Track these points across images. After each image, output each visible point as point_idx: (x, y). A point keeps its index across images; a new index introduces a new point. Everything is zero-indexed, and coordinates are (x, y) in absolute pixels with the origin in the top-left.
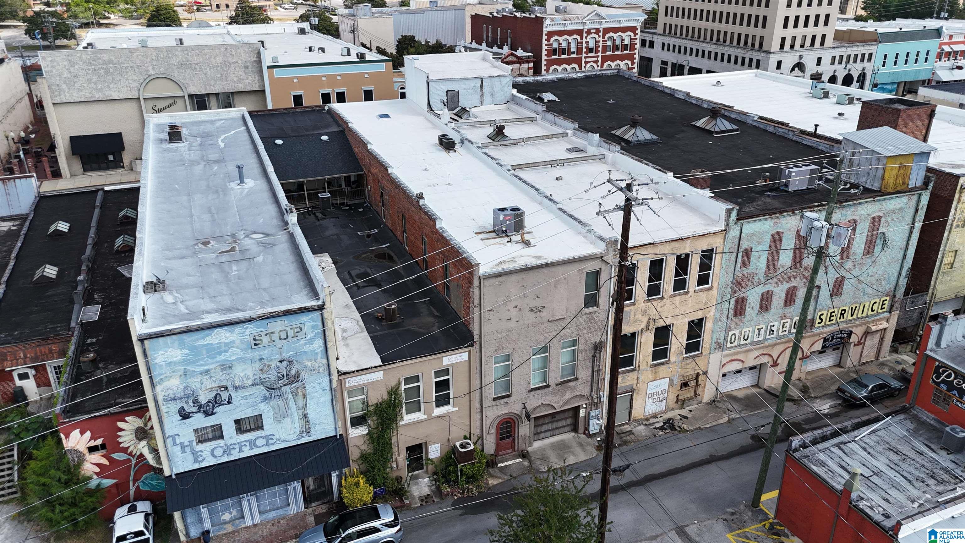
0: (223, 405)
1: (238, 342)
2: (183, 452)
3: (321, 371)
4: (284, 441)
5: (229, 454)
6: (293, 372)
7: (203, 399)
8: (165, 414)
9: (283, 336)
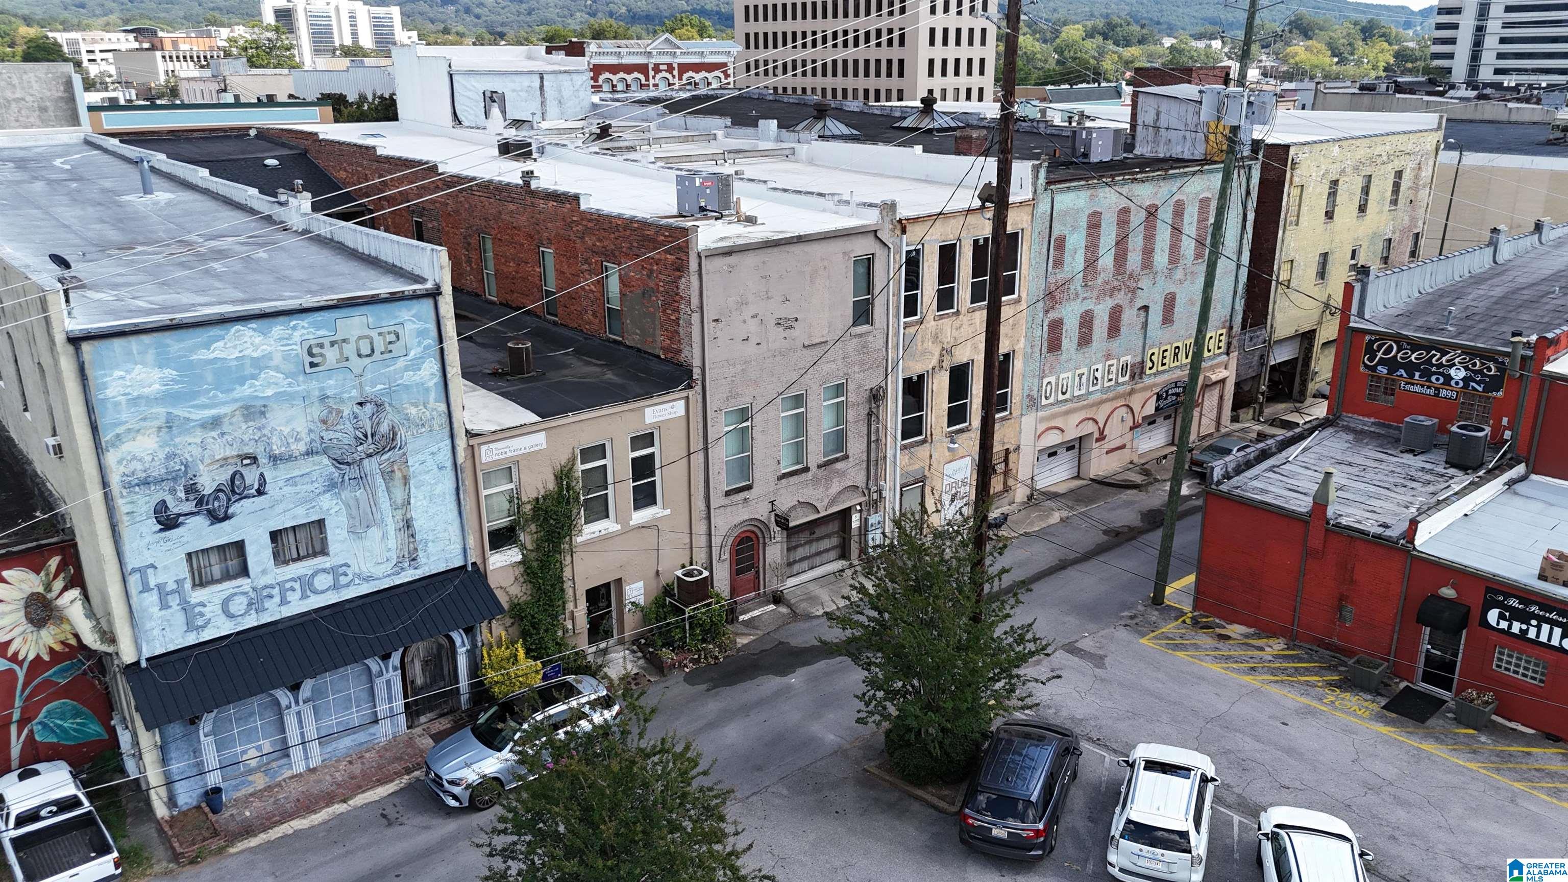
0: (245, 497)
1: (277, 360)
2: (164, 606)
3: (436, 427)
4: (368, 579)
5: (260, 610)
6: (384, 428)
7: (207, 484)
8: (125, 518)
9: (366, 350)
